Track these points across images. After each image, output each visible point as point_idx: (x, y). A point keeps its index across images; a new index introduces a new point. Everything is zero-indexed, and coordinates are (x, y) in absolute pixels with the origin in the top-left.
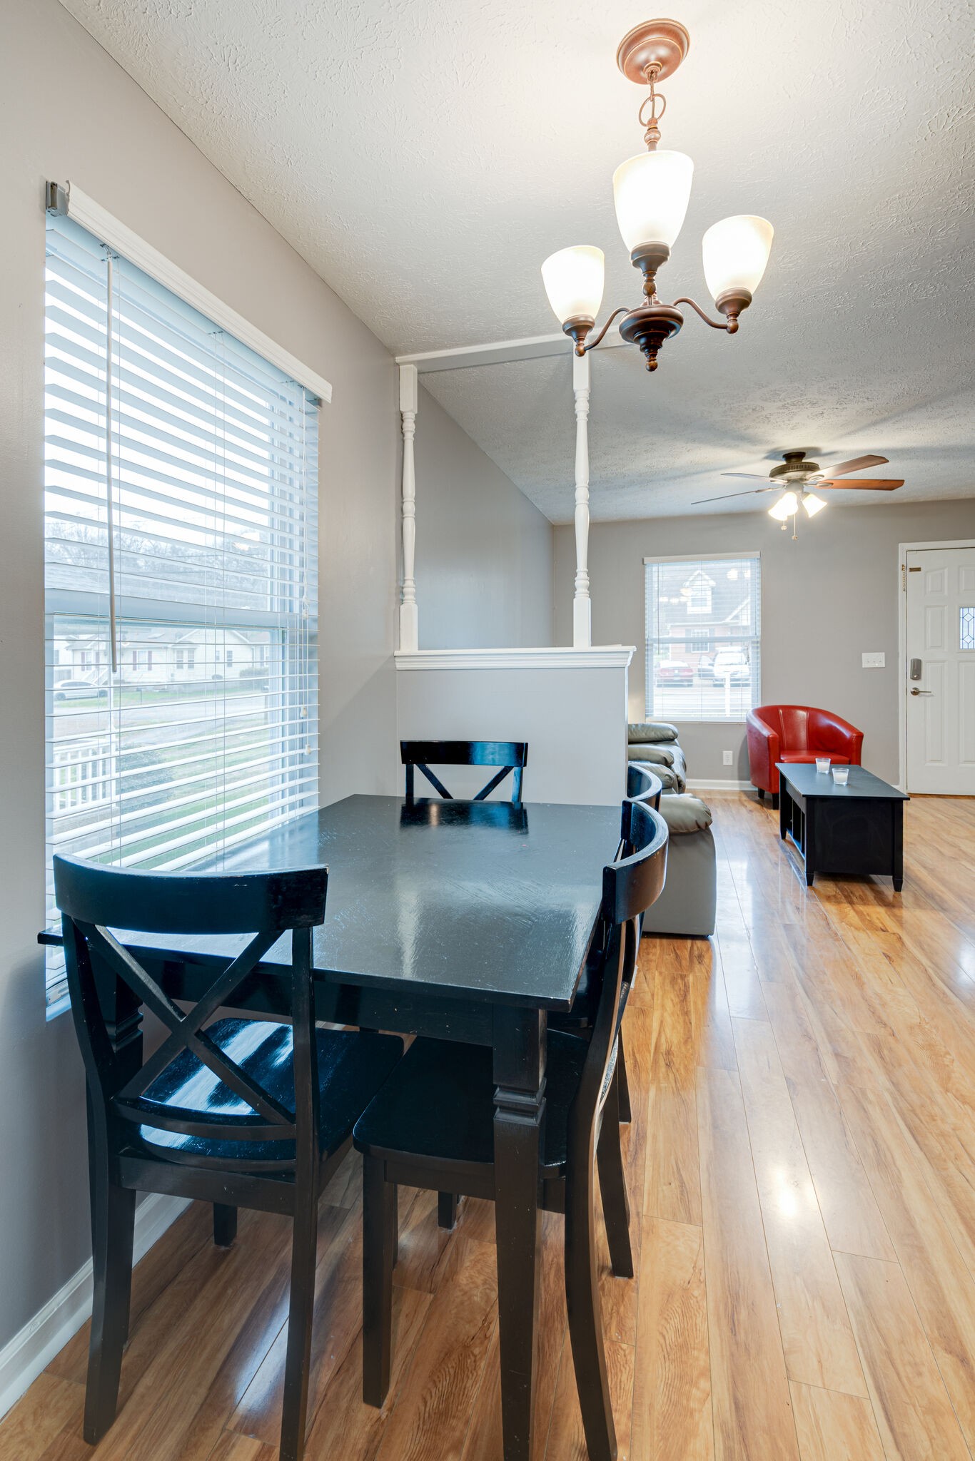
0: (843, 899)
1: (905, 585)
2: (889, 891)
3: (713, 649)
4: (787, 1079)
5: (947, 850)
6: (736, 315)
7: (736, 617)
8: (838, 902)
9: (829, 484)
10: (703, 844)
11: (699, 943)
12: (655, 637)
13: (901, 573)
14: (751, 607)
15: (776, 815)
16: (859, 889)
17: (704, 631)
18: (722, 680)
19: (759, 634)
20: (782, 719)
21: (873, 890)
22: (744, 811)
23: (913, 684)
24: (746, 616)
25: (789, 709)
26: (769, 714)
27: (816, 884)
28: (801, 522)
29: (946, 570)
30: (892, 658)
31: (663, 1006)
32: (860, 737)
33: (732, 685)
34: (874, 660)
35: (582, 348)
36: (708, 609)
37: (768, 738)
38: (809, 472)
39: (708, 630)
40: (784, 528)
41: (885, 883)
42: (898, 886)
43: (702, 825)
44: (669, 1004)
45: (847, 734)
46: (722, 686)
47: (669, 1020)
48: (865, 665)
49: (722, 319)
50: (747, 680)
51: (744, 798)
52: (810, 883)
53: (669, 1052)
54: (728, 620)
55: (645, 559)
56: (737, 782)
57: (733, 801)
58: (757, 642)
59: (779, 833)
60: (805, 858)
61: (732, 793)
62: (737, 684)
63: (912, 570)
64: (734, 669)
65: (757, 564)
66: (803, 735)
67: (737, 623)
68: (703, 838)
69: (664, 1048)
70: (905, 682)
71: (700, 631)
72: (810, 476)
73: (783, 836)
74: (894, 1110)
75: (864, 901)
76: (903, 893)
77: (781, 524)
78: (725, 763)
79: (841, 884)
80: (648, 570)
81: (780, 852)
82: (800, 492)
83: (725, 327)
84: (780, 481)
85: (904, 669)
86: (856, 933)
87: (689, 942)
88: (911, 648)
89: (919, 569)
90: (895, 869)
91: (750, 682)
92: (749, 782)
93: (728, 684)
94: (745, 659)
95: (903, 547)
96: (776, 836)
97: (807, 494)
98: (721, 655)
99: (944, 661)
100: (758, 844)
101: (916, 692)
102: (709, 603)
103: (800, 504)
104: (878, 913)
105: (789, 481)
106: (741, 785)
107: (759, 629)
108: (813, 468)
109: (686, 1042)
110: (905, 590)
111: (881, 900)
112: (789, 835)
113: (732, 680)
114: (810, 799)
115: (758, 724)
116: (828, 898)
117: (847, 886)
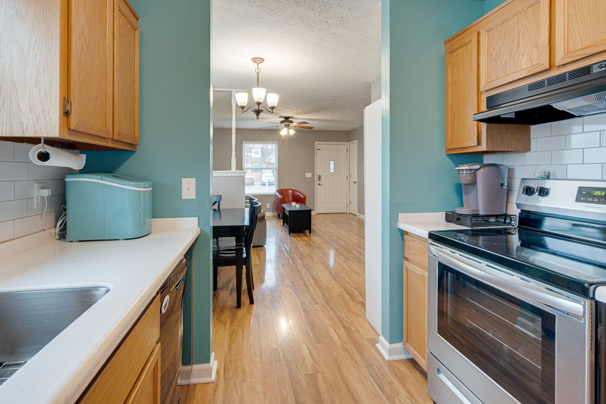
0: (297, 236)
1: (317, 154)
2: (308, 234)
3: (261, 172)
4: (282, 265)
5: (323, 225)
6: (273, 110)
7: (270, 159)
8: (296, 237)
9: (295, 126)
10: (263, 222)
11: (262, 248)
12: (246, 167)
13: (316, 150)
14: (275, 155)
15: (282, 221)
16: (301, 234)
17: (258, 164)
18: (265, 183)
19: (277, 167)
20: (285, 193)
21: (304, 234)
22: (273, 220)
23: (319, 182)
24: (273, 159)
25: (287, 190)
26: (280, 191)
27: (291, 234)
28: (288, 137)
29: (327, 150)
30: (313, 175)
31: (255, 258)
32: (306, 197)
33: (268, 184)
34: (309, 175)
35: (243, 111)
36: (259, 156)
37: (281, 199)
38: (290, 123)
39: (259, 164)
40: (284, 138)
41: (307, 232)
42: (310, 233)
43: (263, 216)
44: (256, 258)
45: (302, 196)
46: (265, 185)
47: (256, 260)
48: (306, 177)
49: (270, 110)
50: (274, 183)
51: (273, 217)
52: (290, 234)
53: (257, 265)
54: (267, 160)
55: (243, 142)
56: (271, 213)
57: (270, 219)
58: (277, 169)
59: (282, 224)
60: (288, 228)
61: (270, 216)
62: (270, 184)
63: (318, 149)
64: (269, 179)
65: (277, 145)
66: (291, 198)
67: (270, 161)
68: (263, 220)
69: (256, 264)
70: (317, 182)
71: (257, 164)
72: (291, 124)
73: (284, 225)
74: (302, 266)
75: (302, 236)
76: (311, 234)
77: (283, 136)
78: (267, 207)
79: (297, 234)
80: (243, 145)
81: (283, 229)
82: (288, 128)
83: (271, 112)
84: (283, 125)
85: (316, 178)
86: (299, 242)
87: (260, 248)
88: (318, 172)
89: (320, 149)
90: (310, 229)
91: (275, 183)
92: (275, 213)
93: (267, 184)
94: (273, 175)
95: (316, 143)
96: (282, 225)
97: (290, 129)
98: (265, 173)
99: (326, 176)
100: (277, 227)
101: (319, 185)
102: (260, 154)
103: (288, 132)
104: (305, 238)
105: (285, 125)
106: (273, 214)
107: (277, 165)
108: (292, 122)
109: (261, 263)
110: (317, 155)
111: (306, 236)
112: (285, 224)
113: (268, 183)
114: (290, 212)
115: (277, 194)
116: (294, 237)
117: (298, 234)
